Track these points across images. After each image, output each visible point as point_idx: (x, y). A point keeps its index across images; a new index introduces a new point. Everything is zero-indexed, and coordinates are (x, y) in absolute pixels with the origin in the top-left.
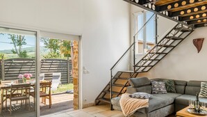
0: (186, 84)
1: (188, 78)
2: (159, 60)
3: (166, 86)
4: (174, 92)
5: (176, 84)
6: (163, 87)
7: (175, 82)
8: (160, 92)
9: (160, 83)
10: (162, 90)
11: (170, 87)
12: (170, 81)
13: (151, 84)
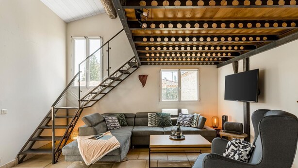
0: (135, 117)
1: (134, 111)
2: (106, 94)
3: (119, 120)
4: (126, 126)
5: (126, 118)
6: (117, 121)
7: (125, 115)
8: (115, 127)
9: (114, 118)
10: (117, 125)
11: (122, 121)
12: (121, 115)
13: (104, 121)
